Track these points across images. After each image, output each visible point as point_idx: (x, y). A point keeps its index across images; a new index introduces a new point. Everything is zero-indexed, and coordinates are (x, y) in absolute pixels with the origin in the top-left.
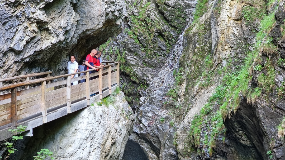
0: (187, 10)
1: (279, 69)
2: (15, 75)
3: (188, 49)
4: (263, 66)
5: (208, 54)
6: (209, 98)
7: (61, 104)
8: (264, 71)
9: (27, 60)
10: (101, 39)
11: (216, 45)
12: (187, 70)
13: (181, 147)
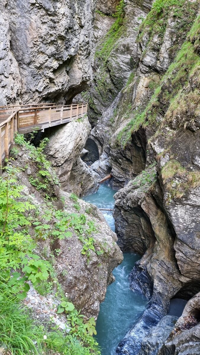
0: (124, 80)
1: (159, 114)
2: (38, 103)
3: (122, 99)
4: (152, 111)
5: (130, 103)
6: (127, 124)
7: (58, 119)
8: (152, 114)
9: (44, 96)
10: (80, 90)
11: (134, 99)
12: (120, 110)
13: (112, 145)
